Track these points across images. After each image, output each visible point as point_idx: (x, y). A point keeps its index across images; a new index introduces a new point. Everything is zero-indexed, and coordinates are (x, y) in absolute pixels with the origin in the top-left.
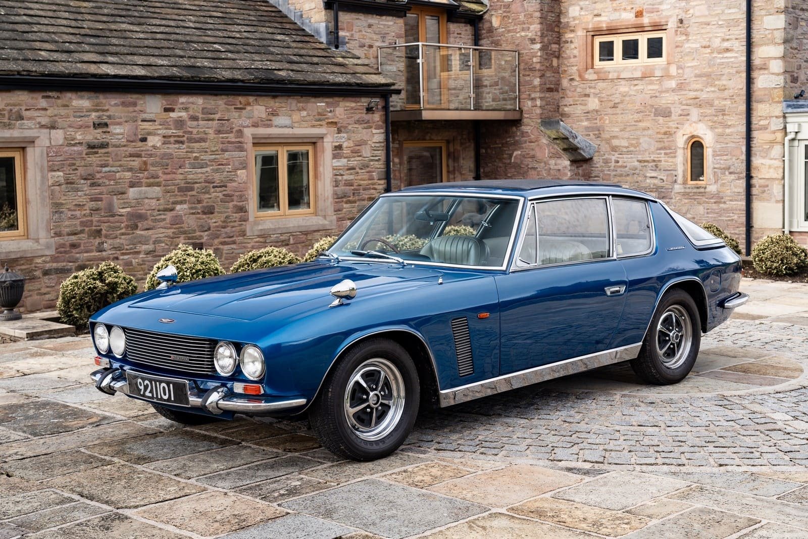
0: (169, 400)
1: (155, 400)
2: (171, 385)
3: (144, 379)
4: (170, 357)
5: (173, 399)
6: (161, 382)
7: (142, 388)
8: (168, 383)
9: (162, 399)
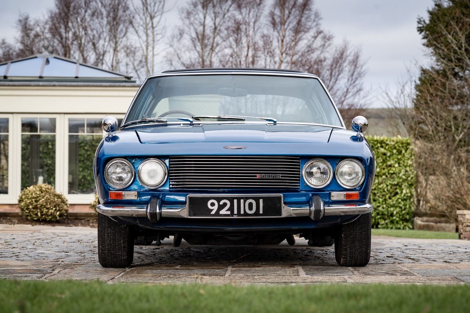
0: (257, 213)
1: (235, 217)
2: (261, 201)
3: (219, 199)
4: (256, 176)
5: (261, 212)
6: (246, 199)
7: (216, 208)
8: (257, 200)
9: (246, 214)
